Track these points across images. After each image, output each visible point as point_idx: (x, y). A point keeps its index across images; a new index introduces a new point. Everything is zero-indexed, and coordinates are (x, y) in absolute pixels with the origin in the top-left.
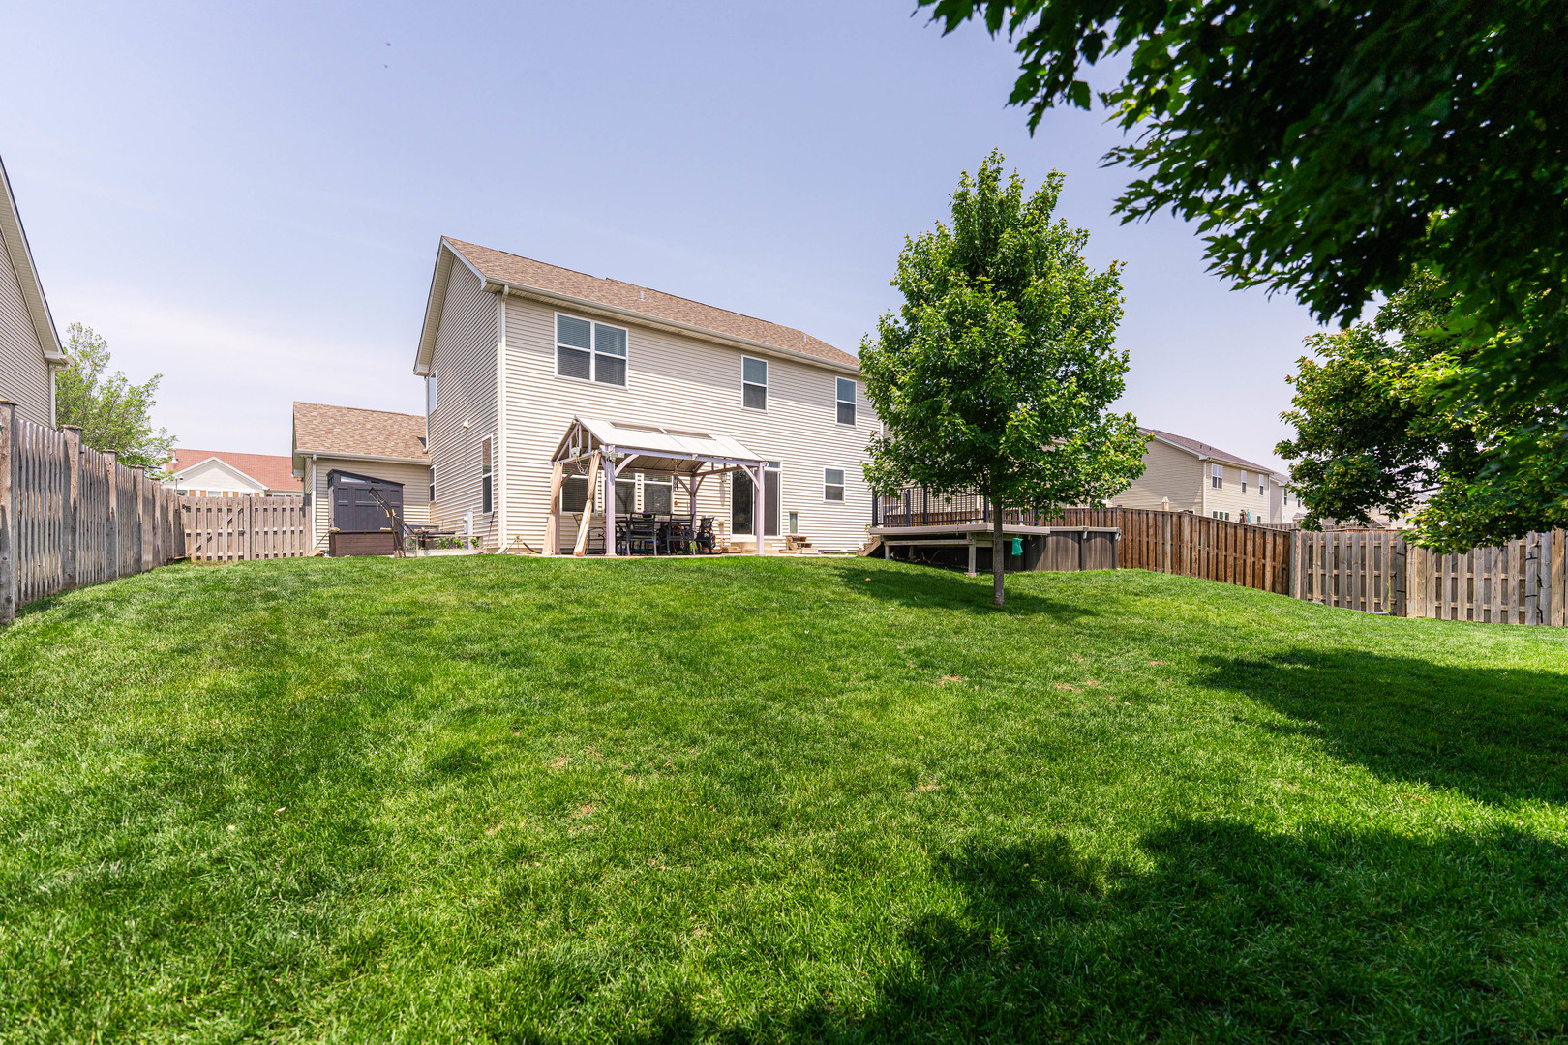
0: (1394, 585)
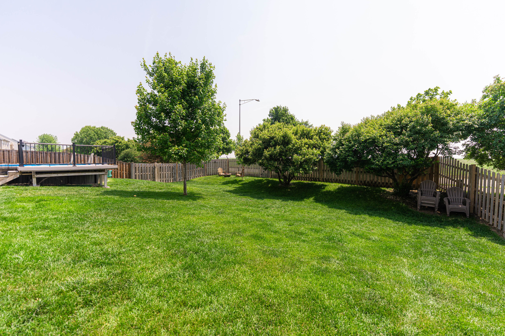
0: (153, 176)
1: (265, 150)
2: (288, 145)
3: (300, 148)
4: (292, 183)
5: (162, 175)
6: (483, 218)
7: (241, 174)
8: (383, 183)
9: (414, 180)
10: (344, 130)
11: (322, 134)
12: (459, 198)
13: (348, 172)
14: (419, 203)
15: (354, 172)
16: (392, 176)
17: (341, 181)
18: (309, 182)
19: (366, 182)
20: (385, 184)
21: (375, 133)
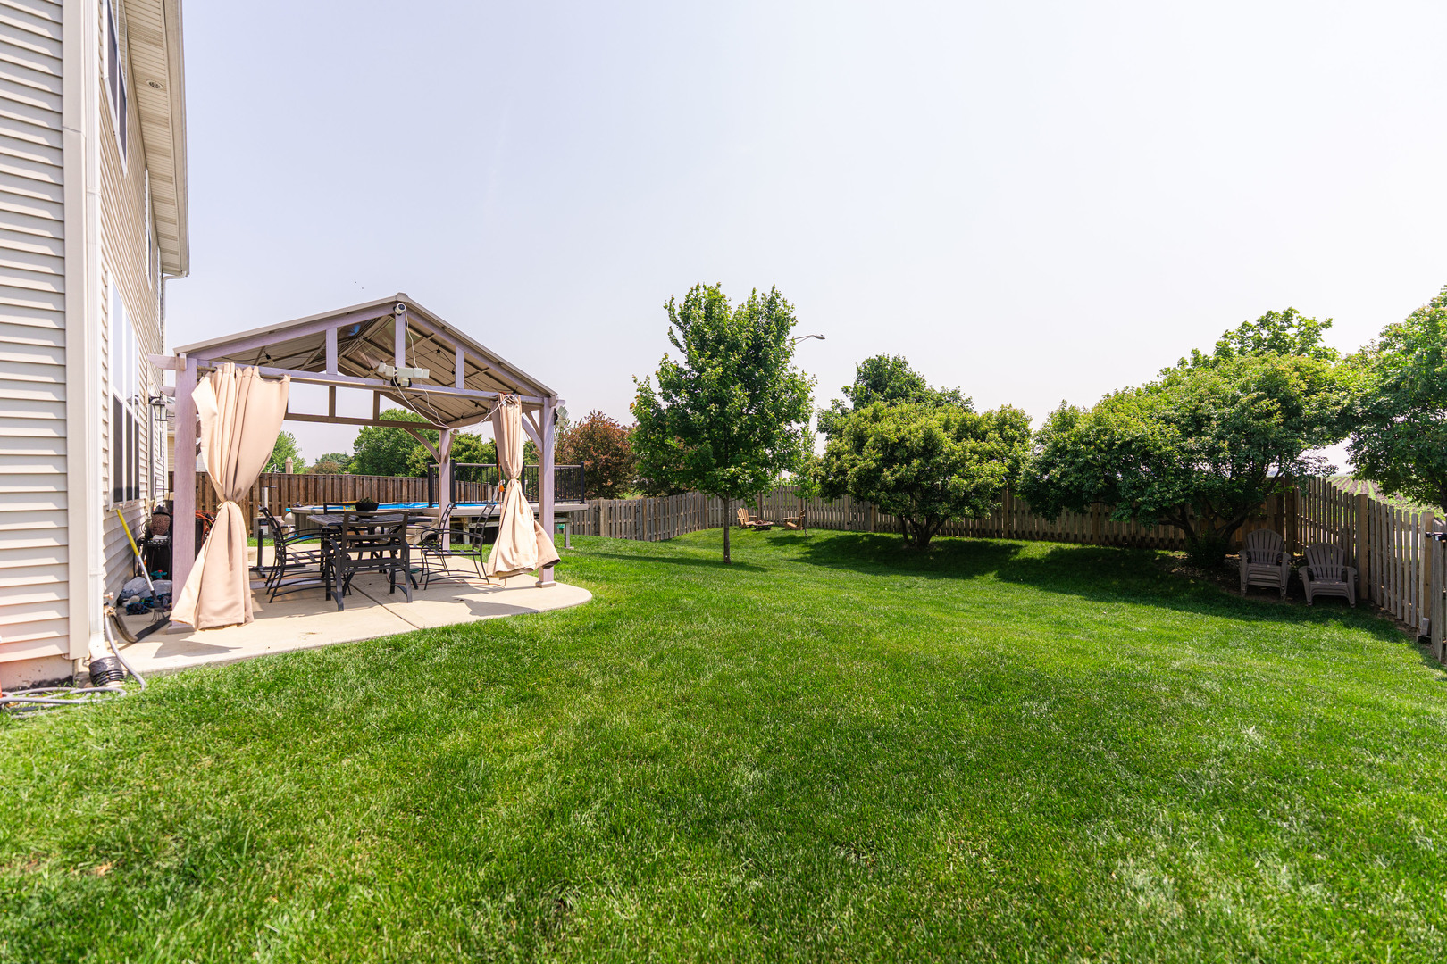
0: (595, 528)
1: (885, 470)
2: (932, 457)
3: (961, 463)
4: (935, 542)
5: (613, 526)
6: (1386, 608)
7: (797, 523)
8: (1162, 540)
9: (1234, 530)
10: (1065, 421)
11: (1007, 426)
12: (1335, 566)
13: (1072, 514)
14: (1244, 579)
15: (1088, 515)
16: (1183, 523)
17: (1057, 537)
18: (976, 540)
19: (1120, 538)
20: (1166, 542)
21: (1140, 428)
